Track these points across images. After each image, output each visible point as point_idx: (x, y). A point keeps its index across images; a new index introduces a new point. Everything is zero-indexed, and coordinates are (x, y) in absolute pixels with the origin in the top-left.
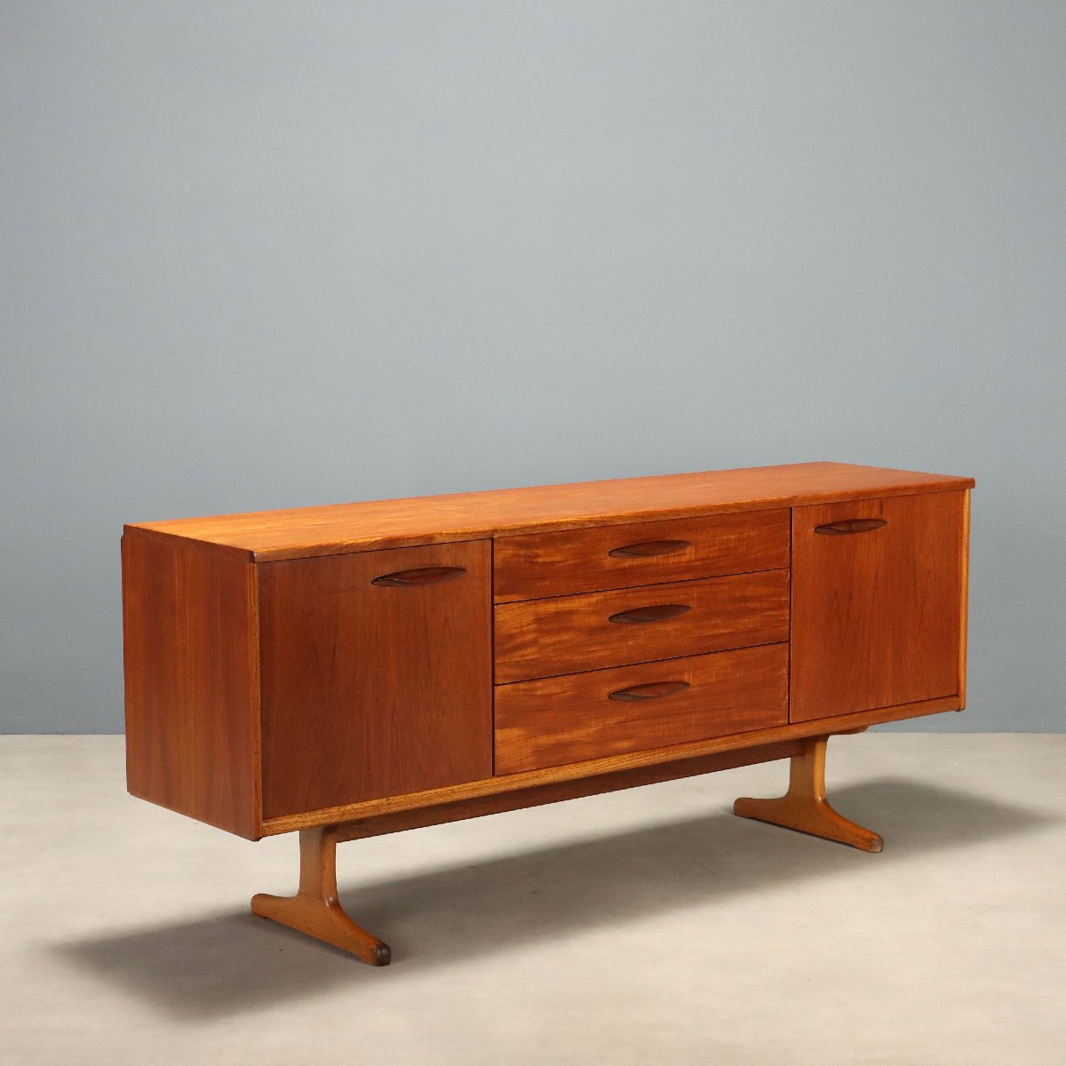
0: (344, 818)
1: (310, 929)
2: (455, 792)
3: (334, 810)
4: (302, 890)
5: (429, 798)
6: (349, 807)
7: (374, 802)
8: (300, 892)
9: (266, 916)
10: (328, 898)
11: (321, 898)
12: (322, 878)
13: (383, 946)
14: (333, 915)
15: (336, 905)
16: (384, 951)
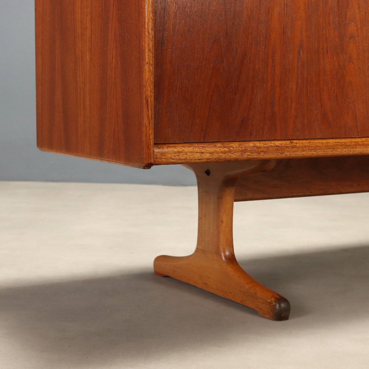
0: (246, 156)
1: (206, 284)
2: (359, 145)
3: (235, 145)
4: (200, 247)
5: (333, 147)
6: (251, 144)
7: (277, 143)
8: (197, 250)
9: (168, 275)
10: (224, 253)
11: (218, 253)
12: (219, 233)
13: (281, 299)
14: (230, 269)
15: (232, 259)
16: (283, 305)
